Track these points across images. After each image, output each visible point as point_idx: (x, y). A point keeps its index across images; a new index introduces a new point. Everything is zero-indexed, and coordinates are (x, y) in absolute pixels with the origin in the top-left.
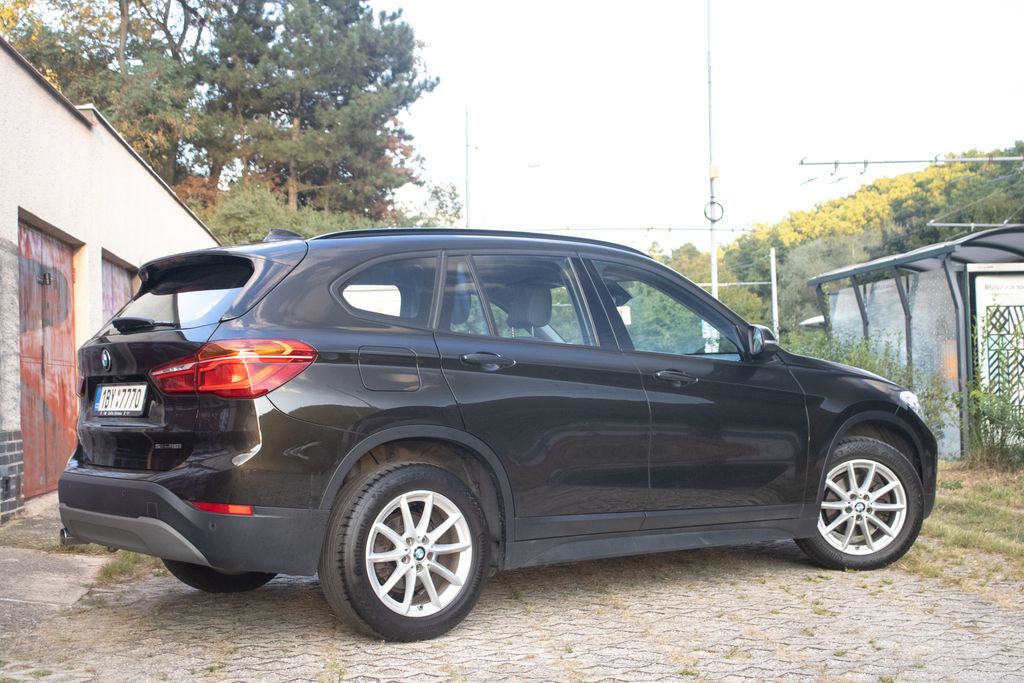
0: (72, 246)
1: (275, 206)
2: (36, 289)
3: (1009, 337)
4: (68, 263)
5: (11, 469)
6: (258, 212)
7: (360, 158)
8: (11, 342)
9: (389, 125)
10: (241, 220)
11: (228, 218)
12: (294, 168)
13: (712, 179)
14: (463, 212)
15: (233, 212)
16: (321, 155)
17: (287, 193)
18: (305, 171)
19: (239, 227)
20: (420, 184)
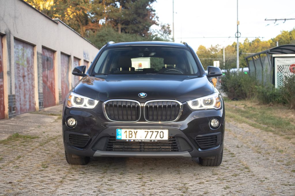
0: (54, 52)
1: (113, 33)
2: (46, 62)
3: (283, 73)
4: (53, 56)
5: (41, 100)
6: (108, 34)
7: (139, 18)
8: (41, 74)
9: (148, 7)
10: (103, 37)
11: (100, 36)
12: (120, 21)
13: (238, 25)
14: (172, 33)
15: (101, 35)
16: (127, 17)
17: (118, 28)
18: (123, 22)
19: (103, 39)
20: (158, 25)
